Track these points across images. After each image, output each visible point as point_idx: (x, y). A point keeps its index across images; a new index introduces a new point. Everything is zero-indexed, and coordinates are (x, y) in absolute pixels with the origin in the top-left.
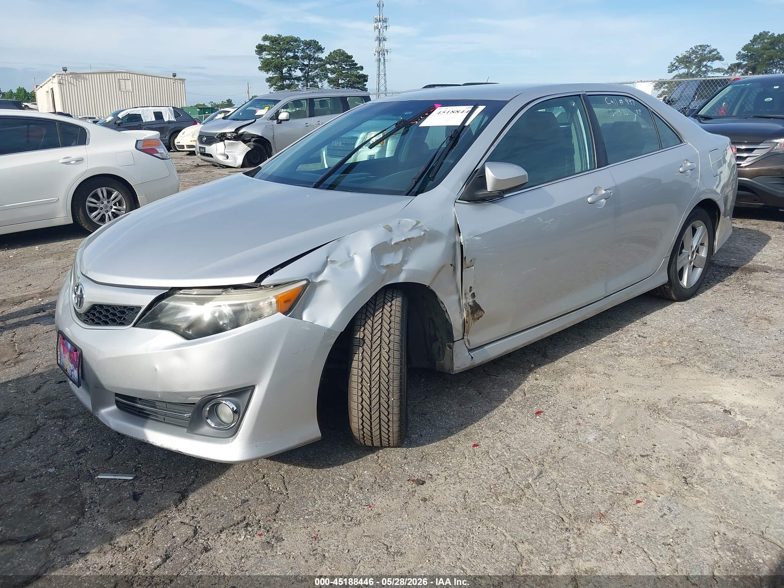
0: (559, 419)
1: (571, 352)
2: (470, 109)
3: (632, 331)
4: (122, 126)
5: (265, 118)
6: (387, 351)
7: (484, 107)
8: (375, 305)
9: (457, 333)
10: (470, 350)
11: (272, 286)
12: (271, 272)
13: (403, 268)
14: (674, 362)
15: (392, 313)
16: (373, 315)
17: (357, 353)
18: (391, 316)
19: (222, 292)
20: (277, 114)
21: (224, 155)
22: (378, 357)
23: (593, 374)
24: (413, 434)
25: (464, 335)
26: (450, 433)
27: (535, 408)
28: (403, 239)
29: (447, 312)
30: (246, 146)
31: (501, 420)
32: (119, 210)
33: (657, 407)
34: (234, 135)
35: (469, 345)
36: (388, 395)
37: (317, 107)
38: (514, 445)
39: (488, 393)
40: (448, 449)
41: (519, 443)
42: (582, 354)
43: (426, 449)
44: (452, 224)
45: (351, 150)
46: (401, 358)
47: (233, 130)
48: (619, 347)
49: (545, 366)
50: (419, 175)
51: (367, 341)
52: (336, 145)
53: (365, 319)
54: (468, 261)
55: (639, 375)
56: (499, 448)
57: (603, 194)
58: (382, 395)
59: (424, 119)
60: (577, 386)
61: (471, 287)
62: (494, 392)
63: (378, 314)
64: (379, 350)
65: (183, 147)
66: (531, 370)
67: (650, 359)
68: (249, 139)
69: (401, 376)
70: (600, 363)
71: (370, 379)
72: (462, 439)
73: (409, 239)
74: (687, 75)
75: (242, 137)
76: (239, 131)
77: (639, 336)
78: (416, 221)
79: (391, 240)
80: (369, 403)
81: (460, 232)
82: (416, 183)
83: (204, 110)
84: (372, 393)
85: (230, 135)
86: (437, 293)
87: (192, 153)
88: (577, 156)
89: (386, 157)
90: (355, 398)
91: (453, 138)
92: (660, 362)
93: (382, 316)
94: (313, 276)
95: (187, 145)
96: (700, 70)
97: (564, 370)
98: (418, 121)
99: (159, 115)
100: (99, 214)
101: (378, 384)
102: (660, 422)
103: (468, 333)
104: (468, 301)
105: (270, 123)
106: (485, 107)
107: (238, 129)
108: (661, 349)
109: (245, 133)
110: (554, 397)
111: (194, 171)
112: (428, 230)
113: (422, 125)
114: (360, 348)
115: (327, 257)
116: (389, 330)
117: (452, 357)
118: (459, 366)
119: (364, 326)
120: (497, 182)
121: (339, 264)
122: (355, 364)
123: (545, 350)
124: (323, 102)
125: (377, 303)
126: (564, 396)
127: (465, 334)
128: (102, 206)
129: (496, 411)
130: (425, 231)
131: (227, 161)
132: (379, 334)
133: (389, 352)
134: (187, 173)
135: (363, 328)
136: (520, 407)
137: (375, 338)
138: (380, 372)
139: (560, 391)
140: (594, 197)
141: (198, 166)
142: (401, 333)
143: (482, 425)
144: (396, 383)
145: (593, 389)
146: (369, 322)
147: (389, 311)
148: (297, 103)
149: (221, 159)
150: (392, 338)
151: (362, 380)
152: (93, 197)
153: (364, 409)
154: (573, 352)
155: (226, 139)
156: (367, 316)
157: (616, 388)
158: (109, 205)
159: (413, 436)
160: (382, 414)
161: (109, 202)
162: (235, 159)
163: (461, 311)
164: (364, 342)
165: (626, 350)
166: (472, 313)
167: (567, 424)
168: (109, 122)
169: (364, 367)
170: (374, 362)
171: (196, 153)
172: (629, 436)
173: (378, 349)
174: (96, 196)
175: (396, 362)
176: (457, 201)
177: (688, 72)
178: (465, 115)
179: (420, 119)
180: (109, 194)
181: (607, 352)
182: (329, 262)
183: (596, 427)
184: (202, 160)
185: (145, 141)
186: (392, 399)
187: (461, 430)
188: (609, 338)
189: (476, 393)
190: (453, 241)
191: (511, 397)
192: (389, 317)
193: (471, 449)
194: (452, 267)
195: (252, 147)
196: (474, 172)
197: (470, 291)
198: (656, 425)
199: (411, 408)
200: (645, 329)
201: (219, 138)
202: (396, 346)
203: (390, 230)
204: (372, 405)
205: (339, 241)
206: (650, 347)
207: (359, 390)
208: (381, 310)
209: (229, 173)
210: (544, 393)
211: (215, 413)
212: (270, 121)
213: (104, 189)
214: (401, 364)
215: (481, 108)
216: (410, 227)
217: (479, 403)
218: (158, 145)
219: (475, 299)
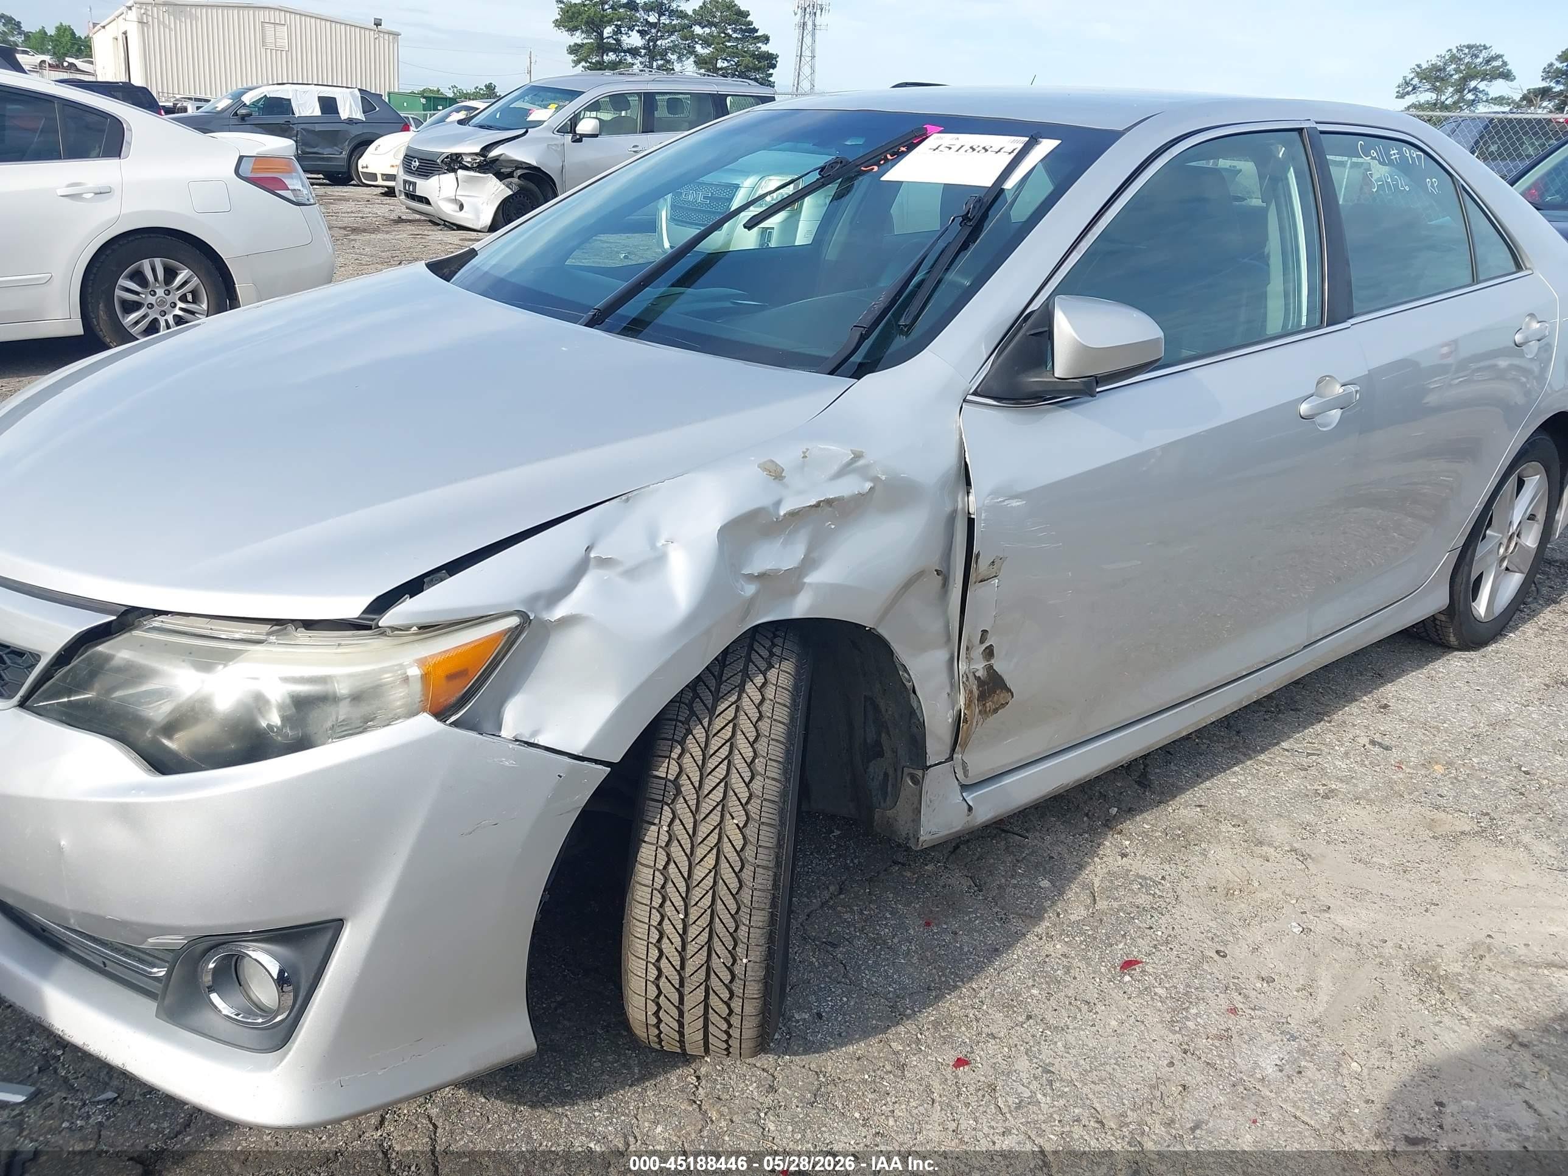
0: (1181, 988)
1: (1208, 779)
2: (1020, 146)
3: (1354, 725)
4: (249, 120)
5: (548, 128)
6: (741, 825)
7: (1055, 143)
8: (720, 681)
9: (936, 746)
10: (964, 787)
11: (415, 628)
12: (414, 587)
13: (807, 580)
14: (1467, 829)
15: (764, 708)
16: (712, 712)
17: (657, 821)
18: (760, 718)
19: (269, 634)
20: (575, 120)
21: (455, 201)
22: (713, 839)
23: (1265, 848)
24: (800, 1009)
25: (953, 750)
26: (895, 1015)
27: (1121, 946)
28: (813, 502)
29: (914, 692)
30: (503, 186)
31: (1031, 983)
32: (193, 313)
33: (1434, 968)
34: (480, 159)
35: (966, 776)
36: (734, 948)
37: (661, 112)
38: (1063, 1068)
39: (1000, 887)
40: (888, 1067)
41: (1077, 1064)
42: (1235, 786)
43: (830, 1062)
44: (948, 461)
45: (722, 213)
46: (779, 845)
47: (477, 150)
48: (1323, 771)
49: (1145, 815)
50: (871, 318)
51: (687, 789)
52: (690, 198)
53: (687, 722)
54: (982, 566)
55: (1381, 861)
56: (1024, 1075)
57: (1339, 397)
58: (717, 946)
59: (895, 163)
60: (1224, 881)
61: (984, 632)
62: (1015, 886)
63: (726, 710)
64: (718, 819)
65: (374, 176)
66: (1109, 824)
67: (1404, 812)
68: (509, 170)
69: (774, 897)
70: (1280, 815)
71: (685, 900)
72: (927, 1036)
73: (829, 502)
74: (1434, 106)
75: (496, 166)
76: (490, 151)
77: (1373, 742)
78: (853, 452)
79: (778, 504)
80: (677, 963)
81: (968, 483)
82: (863, 338)
83: (435, 101)
84: (690, 939)
85: (469, 160)
86: (895, 646)
87: (390, 192)
88: (1276, 285)
89: (796, 244)
90: (640, 947)
91: (970, 220)
92: (1432, 824)
93: (736, 717)
94: (541, 603)
95: (382, 174)
96: (1462, 99)
97: (1191, 829)
98: (879, 165)
99: (328, 105)
100: (144, 317)
101: (707, 917)
102: (1447, 1020)
103: (965, 745)
104: (973, 666)
105: (557, 139)
106: (1058, 142)
107: (487, 149)
108: (1430, 787)
109: (502, 158)
110: (1168, 916)
111: (387, 232)
112: (883, 478)
113: (888, 177)
114: (666, 807)
115: (588, 549)
116: (753, 761)
117: (916, 802)
118: (934, 829)
119: (682, 743)
120: (1084, 352)
121: (620, 569)
122: (646, 853)
123: (1146, 766)
124: (674, 102)
125: (727, 673)
126: (1194, 915)
127: (958, 748)
128: (151, 299)
129: (1018, 952)
130: (875, 479)
131: (461, 214)
132: (721, 772)
133: (745, 825)
134: (373, 236)
135: (678, 750)
136: (1081, 942)
137: (710, 782)
138: (715, 883)
139: (1183, 896)
140: (1315, 401)
141: (400, 220)
142: (785, 772)
143: (982, 994)
144: (760, 918)
145: (1266, 895)
146: (699, 732)
147: (757, 702)
148: (618, 101)
149: (449, 210)
150: (756, 785)
151: (664, 902)
152: (132, 277)
153: (663, 979)
154: (1212, 776)
155: (460, 168)
156: (693, 713)
157: (1325, 899)
158: (170, 299)
159: (797, 1017)
160: (712, 995)
161: (168, 293)
162: (477, 212)
163: (954, 687)
164: (678, 792)
165: (1342, 781)
166: (983, 697)
167: (1202, 1006)
168: (224, 110)
169: (672, 865)
170: (700, 852)
171: (397, 193)
172: (1369, 1065)
173: (715, 818)
174: (138, 277)
175: (763, 857)
176: (969, 397)
177: (1437, 100)
178: (1006, 159)
179: (886, 160)
180: (170, 274)
181: (1295, 782)
182: (592, 563)
183: (1280, 1025)
184: (407, 208)
185: (259, 158)
186: (745, 961)
187: (925, 1005)
188: (1297, 741)
189: (970, 887)
190: (948, 509)
191: (1060, 906)
192: (754, 720)
193: (948, 1072)
194: (940, 578)
195: (515, 188)
196: (1023, 317)
197: (982, 641)
198: (1437, 1030)
199: (800, 921)
200: (1386, 724)
201: (446, 164)
202: (766, 811)
203: (777, 474)
204: (687, 970)
205: (628, 500)
206: (1401, 776)
207: (653, 929)
208: (734, 698)
209: (460, 243)
210: (1143, 900)
211: (234, 976)
212: (558, 136)
213: (158, 261)
214: (778, 864)
215: (1046, 146)
216: (835, 468)
217: (977, 918)
218: (290, 171)
219: (992, 661)
